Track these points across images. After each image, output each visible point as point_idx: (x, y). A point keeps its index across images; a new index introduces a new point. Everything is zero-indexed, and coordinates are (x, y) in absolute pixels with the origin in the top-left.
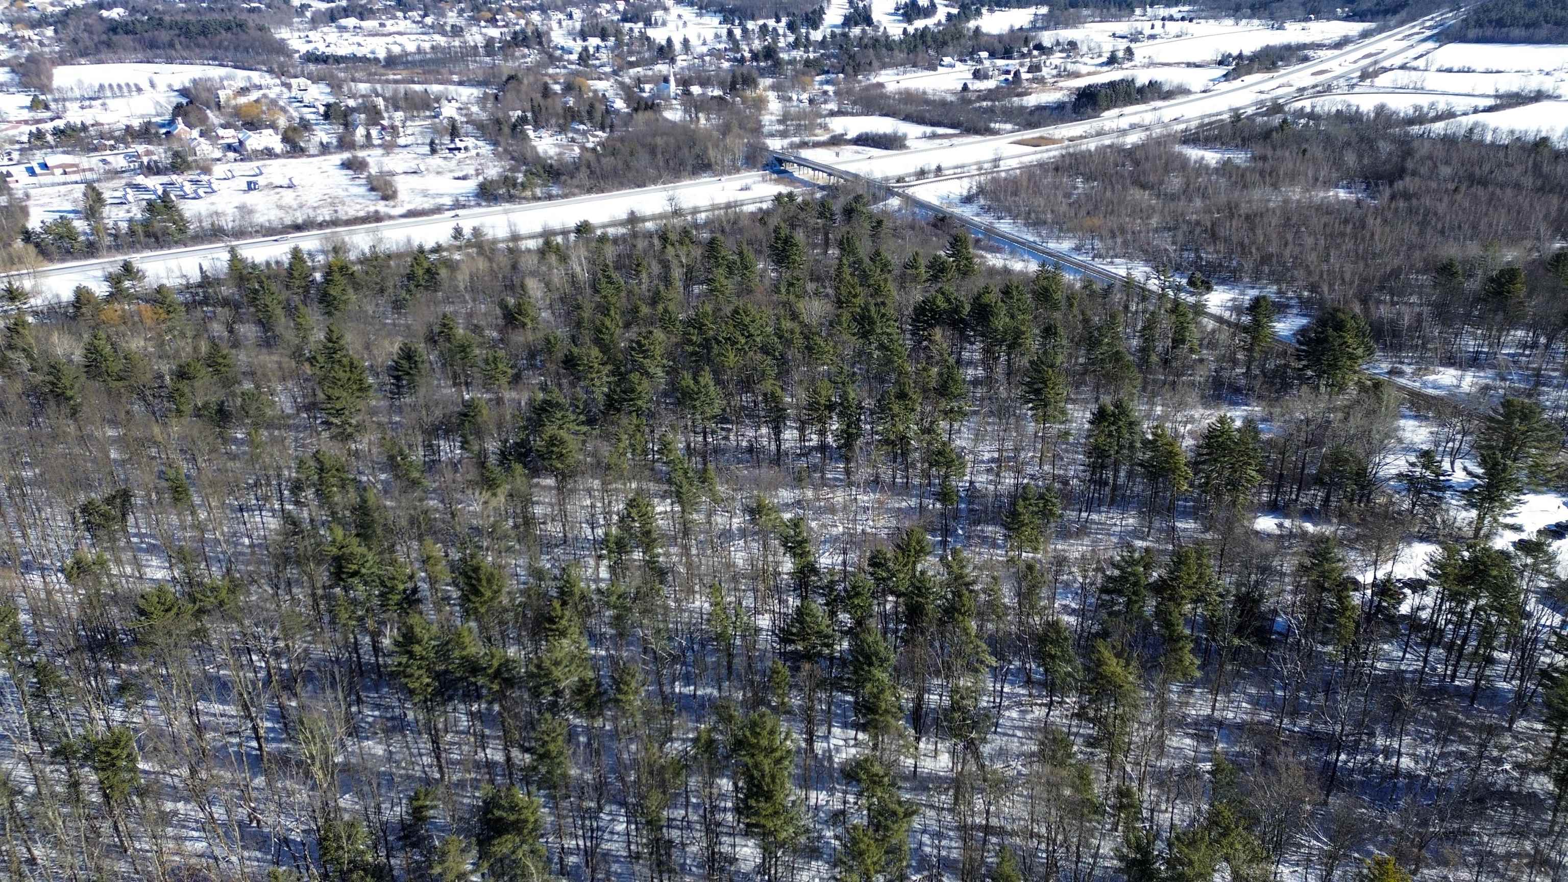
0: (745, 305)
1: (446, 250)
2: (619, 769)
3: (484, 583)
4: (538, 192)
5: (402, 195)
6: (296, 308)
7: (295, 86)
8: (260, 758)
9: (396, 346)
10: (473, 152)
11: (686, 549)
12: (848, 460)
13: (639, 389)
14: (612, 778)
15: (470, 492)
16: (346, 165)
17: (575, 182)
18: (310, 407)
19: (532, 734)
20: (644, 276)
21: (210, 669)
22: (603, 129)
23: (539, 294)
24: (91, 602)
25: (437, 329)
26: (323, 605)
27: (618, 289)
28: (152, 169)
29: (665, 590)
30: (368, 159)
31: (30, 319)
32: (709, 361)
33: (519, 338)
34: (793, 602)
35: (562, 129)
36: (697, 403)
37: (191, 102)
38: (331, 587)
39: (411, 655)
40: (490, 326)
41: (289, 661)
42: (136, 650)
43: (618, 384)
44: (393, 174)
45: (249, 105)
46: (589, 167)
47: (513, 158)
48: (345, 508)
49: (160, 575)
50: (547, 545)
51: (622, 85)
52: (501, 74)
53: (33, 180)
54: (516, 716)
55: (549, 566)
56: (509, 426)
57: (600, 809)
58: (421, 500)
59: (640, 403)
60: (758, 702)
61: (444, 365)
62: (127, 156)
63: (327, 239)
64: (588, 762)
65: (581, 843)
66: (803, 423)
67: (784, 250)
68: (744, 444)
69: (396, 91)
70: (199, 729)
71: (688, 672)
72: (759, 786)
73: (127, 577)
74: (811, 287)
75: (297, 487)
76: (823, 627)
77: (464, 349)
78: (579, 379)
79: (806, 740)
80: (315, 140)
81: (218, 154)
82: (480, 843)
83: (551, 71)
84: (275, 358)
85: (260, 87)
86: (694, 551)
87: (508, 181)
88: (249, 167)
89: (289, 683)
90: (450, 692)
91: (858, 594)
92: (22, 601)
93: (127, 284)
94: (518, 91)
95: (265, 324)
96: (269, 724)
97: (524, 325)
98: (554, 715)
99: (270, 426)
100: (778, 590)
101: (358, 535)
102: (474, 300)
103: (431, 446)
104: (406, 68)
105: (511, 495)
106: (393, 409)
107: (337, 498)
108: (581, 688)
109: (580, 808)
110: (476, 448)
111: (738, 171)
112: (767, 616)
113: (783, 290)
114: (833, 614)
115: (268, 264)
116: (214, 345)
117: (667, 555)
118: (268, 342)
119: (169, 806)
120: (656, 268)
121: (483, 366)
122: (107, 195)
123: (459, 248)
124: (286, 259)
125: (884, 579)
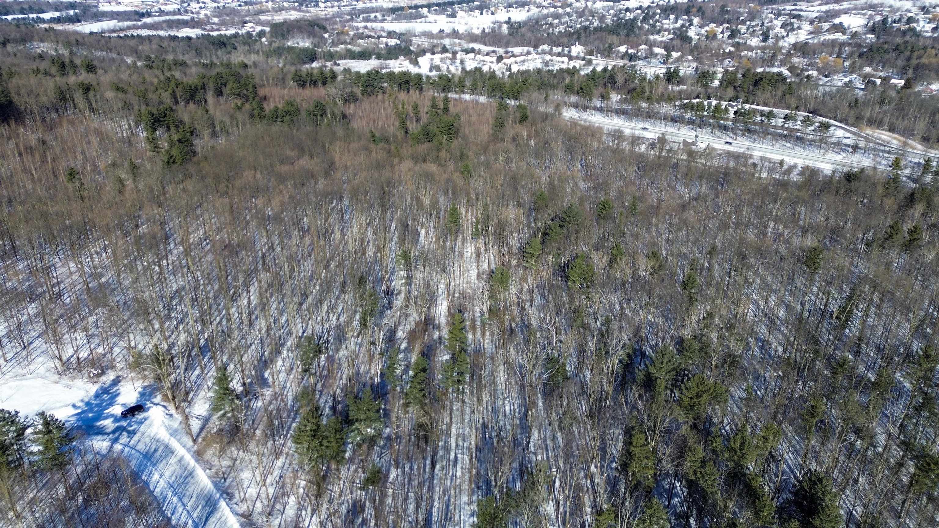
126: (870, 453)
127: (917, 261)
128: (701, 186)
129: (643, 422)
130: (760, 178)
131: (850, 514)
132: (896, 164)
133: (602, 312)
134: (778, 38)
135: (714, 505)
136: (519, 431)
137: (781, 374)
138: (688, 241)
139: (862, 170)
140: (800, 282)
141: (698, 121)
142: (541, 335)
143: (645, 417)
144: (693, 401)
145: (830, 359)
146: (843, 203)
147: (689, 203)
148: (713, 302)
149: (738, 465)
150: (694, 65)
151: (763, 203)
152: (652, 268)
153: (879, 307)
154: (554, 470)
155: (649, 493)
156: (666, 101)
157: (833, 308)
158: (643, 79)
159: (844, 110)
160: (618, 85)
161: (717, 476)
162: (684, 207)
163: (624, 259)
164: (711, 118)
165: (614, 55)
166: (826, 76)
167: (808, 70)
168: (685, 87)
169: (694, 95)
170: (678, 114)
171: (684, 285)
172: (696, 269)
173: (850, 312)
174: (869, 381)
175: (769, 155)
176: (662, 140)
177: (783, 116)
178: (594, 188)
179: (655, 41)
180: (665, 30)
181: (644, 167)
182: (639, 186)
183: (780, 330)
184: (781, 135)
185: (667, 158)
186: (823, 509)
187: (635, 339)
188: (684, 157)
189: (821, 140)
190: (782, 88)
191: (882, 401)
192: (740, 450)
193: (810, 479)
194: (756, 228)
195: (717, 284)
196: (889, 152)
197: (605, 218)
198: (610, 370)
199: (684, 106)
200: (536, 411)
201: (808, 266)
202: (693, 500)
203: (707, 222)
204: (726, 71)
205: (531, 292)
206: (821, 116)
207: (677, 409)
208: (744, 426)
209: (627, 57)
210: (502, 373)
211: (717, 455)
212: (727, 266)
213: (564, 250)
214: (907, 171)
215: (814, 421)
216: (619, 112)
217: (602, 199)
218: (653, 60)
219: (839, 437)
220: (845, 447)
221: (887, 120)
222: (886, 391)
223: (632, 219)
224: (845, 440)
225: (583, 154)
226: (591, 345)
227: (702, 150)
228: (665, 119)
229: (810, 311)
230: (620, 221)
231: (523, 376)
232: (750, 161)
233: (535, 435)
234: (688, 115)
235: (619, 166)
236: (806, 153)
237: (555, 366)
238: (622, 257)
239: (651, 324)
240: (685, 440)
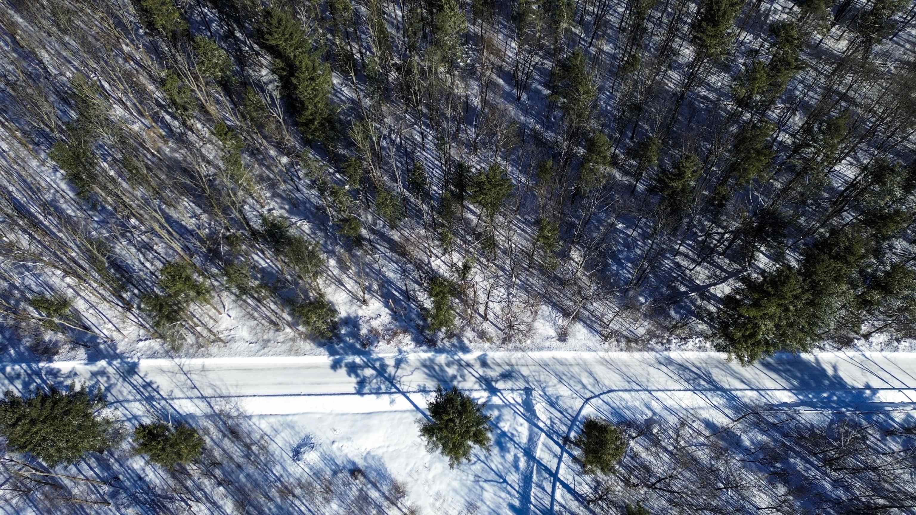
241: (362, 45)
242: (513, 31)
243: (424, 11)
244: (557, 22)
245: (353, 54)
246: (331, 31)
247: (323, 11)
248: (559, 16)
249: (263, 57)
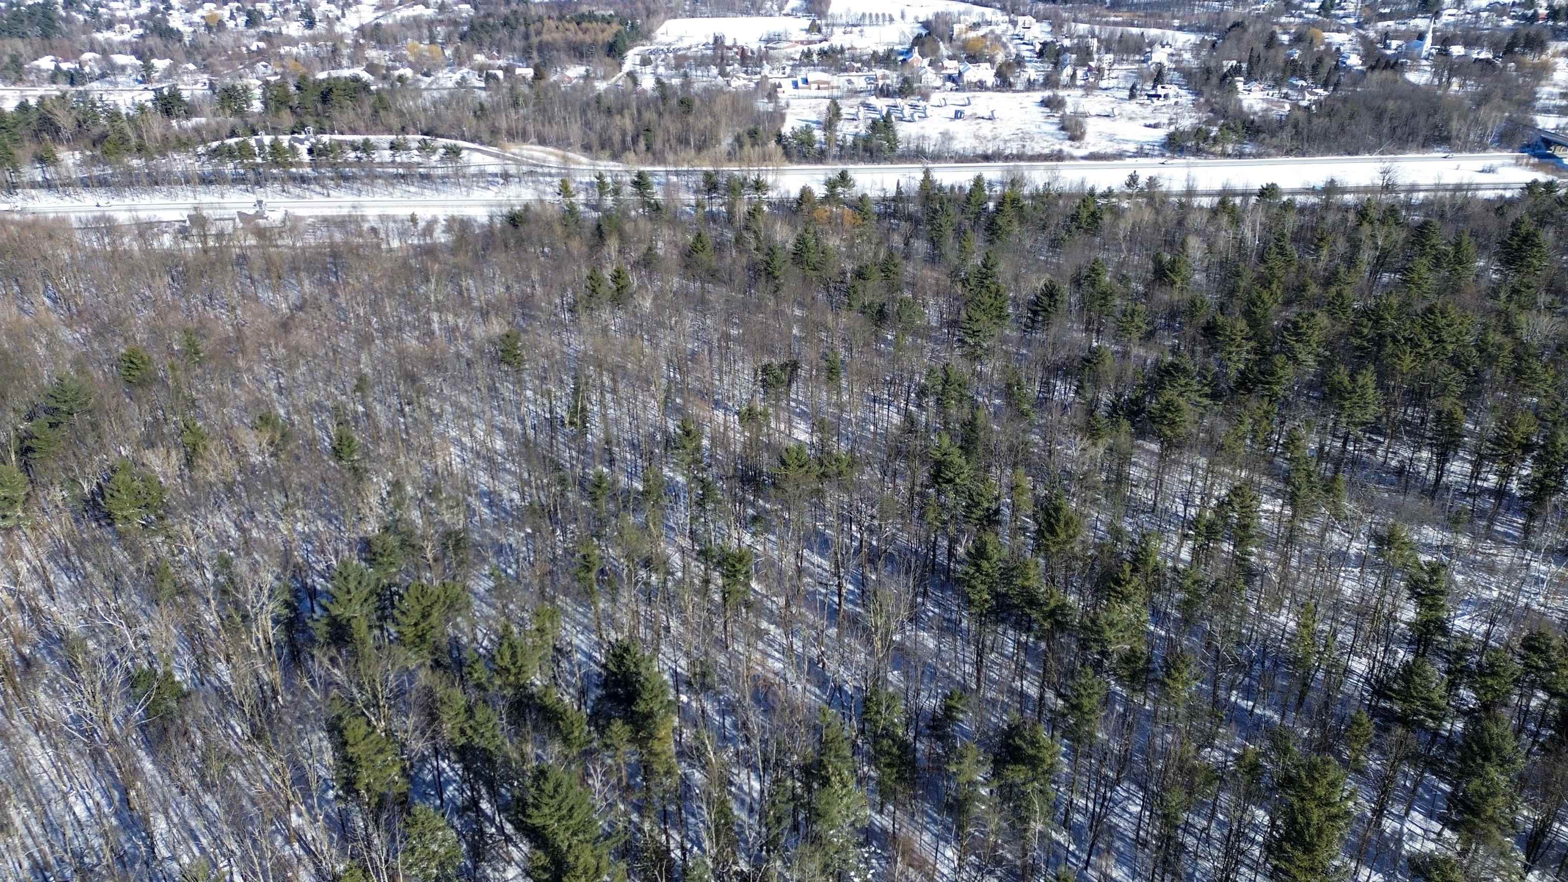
0: (1445, 305)
1: (1117, 196)
2: (1149, 752)
3: (1062, 524)
4: (1230, 148)
5: (1090, 137)
6: (965, 232)
7: (1020, 24)
8: (837, 612)
9: (1042, 282)
10: (1172, 101)
11: (1285, 560)
12: (1531, 516)
13: (1281, 373)
14: (1137, 758)
15: (1072, 435)
16: (1045, 103)
17: (1275, 141)
18: (953, 324)
19: (1070, 682)
20: (1325, 252)
21: (820, 526)
22: (1325, 86)
23: (1199, 255)
24: (752, 444)
25: (1085, 272)
26: (917, 500)
27: (1289, 263)
28: (884, 92)
29: (1247, 592)
30: (1067, 99)
31: (765, 208)
32: (1376, 359)
33: (1165, 296)
34: (1402, 655)
35: (1277, 83)
36: (1347, 404)
37: (929, 34)
38: (927, 487)
39: (979, 568)
40: (1137, 278)
41: (878, 540)
42: (772, 491)
43: (1257, 363)
44: (1086, 115)
45: (977, 39)
46: (1295, 126)
47: (1212, 111)
48: (957, 421)
49: (804, 437)
50: (1134, 508)
51: (1364, 40)
52: (1226, 20)
53: (796, 92)
54: (1060, 660)
55: (1130, 529)
56: (1129, 381)
57: (1118, 782)
58: (1024, 431)
59: (1276, 388)
60: (1324, 747)
61: (1082, 309)
62: (868, 78)
63: (1009, 171)
64: (1116, 733)
65: (1091, 805)
66: (1482, 457)
67: (1520, 249)
68: (1394, 463)
69: (1112, 34)
70: (800, 571)
71: (1250, 685)
72: (1300, 834)
73: (780, 432)
74: (1543, 299)
75: (922, 392)
76: (1435, 696)
77: (1105, 296)
78: (1215, 349)
79: (1374, 811)
80: (1024, 76)
81: (938, 83)
82: (995, 762)
83: (1283, 19)
84: (935, 275)
85: (989, 23)
86: (1294, 562)
87: (1199, 134)
88: (961, 97)
89: (873, 557)
90: (1005, 615)
91: (1494, 674)
92: (707, 429)
93: (839, 190)
94: (1239, 40)
95: (935, 243)
96: (851, 587)
97: (1173, 283)
98: (1096, 673)
99: (916, 334)
100: (1388, 638)
101: (961, 447)
102: (1130, 250)
103: (1048, 383)
104: (1130, 11)
105: (1111, 450)
106: (1023, 342)
107: (953, 411)
108: (1130, 658)
109: (1098, 772)
110: (1089, 396)
111: (1484, 148)
112: (1364, 660)
113: (1503, 296)
114: (1452, 686)
115: (952, 188)
116: (891, 255)
117: (1261, 557)
118: (933, 259)
119: (764, 625)
120: (1342, 246)
121: (1119, 316)
122: (844, 111)
123: (1129, 196)
124: (968, 186)
125: (1538, 669)
126: (670, 584)
127: (635, 315)
128: (300, 283)
129: (353, 700)
130: (391, 250)
131: (675, 674)
132: (565, 190)
133: (207, 551)
134: (330, 21)
135: (507, 761)
136: (123, 838)
137: (529, 531)
138: (315, 381)
139: (527, 207)
140: (506, 389)
141: (251, 175)
142: (99, 642)
143: (355, 690)
144: (420, 627)
145: (581, 482)
146: (521, 260)
147: (292, 317)
148: (394, 464)
149: (520, 687)
150: (205, 77)
151: (410, 286)
152: (271, 443)
153: (614, 391)
154: (222, 863)
155: (404, 803)
156: (175, 149)
157: (562, 411)
158: (114, 115)
159: (470, 123)
160: (65, 133)
161: (496, 719)
162: (285, 326)
163: (212, 447)
164: (271, 167)
165: (32, 77)
166: (427, 75)
167: (397, 69)
168: (203, 120)
169: (227, 131)
170: (208, 168)
171: (337, 453)
172: (347, 422)
173: (584, 409)
174: (638, 492)
175: (390, 211)
176: (199, 220)
177: (387, 145)
178: (97, 334)
179: (109, 42)
180: (123, 21)
181: (183, 273)
182: (189, 309)
183: (505, 470)
184: (396, 176)
185: (220, 250)
186: (642, 686)
187: (289, 574)
188: (252, 241)
189: (456, 174)
190: (369, 101)
191: (659, 512)
192: (514, 664)
193: (614, 655)
194: (415, 328)
195: (388, 433)
196: (550, 175)
197: (142, 383)
198: (262, 642)
199: (214, 153)
200: (146, 783)
201: (509, 364)
202: (475, 774)
203: (334, 340)
204: (267, 83)
205: (40, 573)
206: (442, 136)
207: (399, 652)
208: (506, 628)
209: (61, 78)
210: (38, 751)
211: (485, 690)
212: (394, 400)
213: (82, 466)
214: (582, 197)
215: (593, 575)
216: (87, 184)
217: (123, 351)
218: (121, 79)
219: (630, 582)
220: (640, 591)
221: (530, 128)
222: (660, 496)
223: (199, 371)
224: (636, 584)
225: (46, 275)
226: (210, 618)
227: (278, 223)
228: (187, 182)
229: (534, 427)
230: (176, 379)
231: (89, 734)
232: (366, 226)
233: (160, 825)
234: (229, 168)
235: (133, 282)
236: (443, 196)
237: (150, 685)
238: (207, 442)
239: (307, 538)
240: (429, 692)
241: (687, 836)
242: (949, 830)
243: (798, 784)
244: (1024, 820)
245: (668, 850)
246: (639, 809)
247: (632, 776)
248: (1027, 809)
249: (516, 846)
